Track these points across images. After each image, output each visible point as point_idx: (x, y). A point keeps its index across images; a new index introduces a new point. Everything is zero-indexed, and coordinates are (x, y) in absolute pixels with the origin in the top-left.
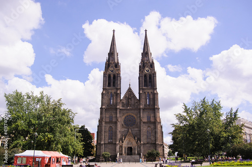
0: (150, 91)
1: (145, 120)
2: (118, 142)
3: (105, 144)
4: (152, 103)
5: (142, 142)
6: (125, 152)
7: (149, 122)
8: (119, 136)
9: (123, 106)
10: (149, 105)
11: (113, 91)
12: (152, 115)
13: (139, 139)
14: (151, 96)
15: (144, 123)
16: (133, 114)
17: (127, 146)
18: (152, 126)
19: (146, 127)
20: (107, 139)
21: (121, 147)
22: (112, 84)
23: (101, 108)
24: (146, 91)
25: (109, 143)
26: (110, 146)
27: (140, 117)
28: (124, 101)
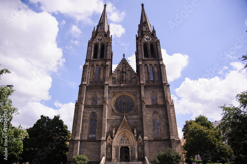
0: (153, 63)
1: (148, 102)
2: (103, 138)
3: (81, 141)
4: (157, 78)
5: (146, 138)
6: (117, 156)
7: (155, 106)
8: (106, 128)
9: (114, 83)
10: (153, 81)
11: (100, 63)
12: (159, 95)
13: (141, 133)
14: (156, 70)
15: (147, 106)
16: (129, 94)
17: (119, 145)
18: (161, 112)
19: (151, 113)
20: (86, 132)
21: (110, 146)
22: (99, 54)
23: (81, 86)
24: (148, 63)
25: (89, 140)
26: (91, 145)
27: (140, 97)
28: (116, 76)
